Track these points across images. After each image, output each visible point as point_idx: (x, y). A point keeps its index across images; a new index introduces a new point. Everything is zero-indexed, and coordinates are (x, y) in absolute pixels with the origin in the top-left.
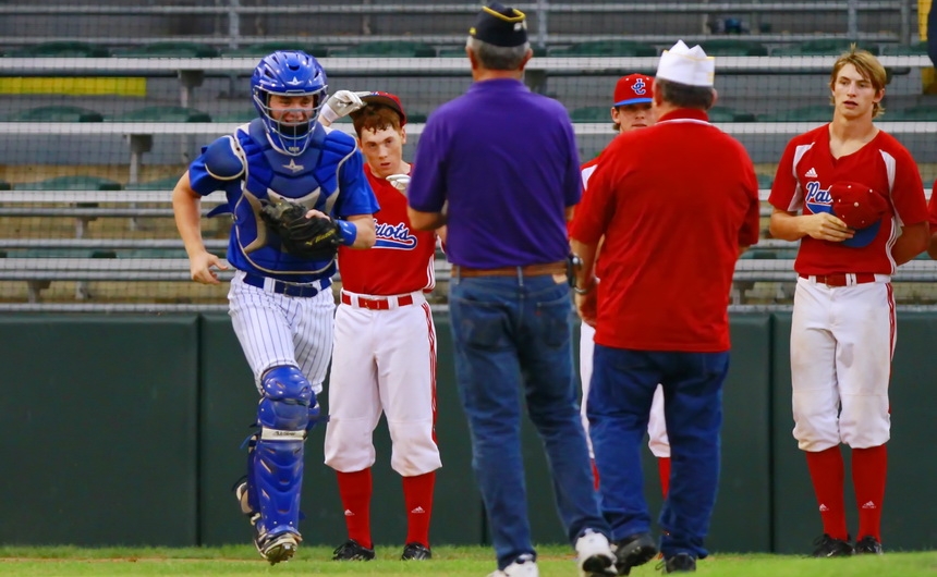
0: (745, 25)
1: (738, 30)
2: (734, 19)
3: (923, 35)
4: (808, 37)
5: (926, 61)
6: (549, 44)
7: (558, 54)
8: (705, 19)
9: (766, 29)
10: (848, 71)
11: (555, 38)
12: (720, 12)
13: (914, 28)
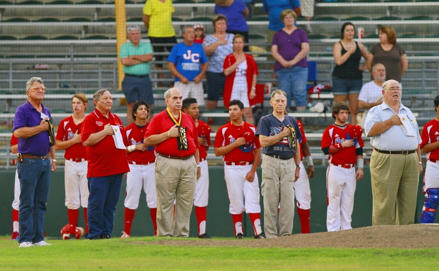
0: (69, 85)
1: (67, 87)
2: (66, 84)
3: (120, 88)
4: (86, 89)
5: (123, 96)
6: (12, 91)
7: (15, 94)
8: (58, 84)
9: (75, 87)
10: (75, 100)
11: (16, 89)
12: (63, 82)
13: (118, 86)
